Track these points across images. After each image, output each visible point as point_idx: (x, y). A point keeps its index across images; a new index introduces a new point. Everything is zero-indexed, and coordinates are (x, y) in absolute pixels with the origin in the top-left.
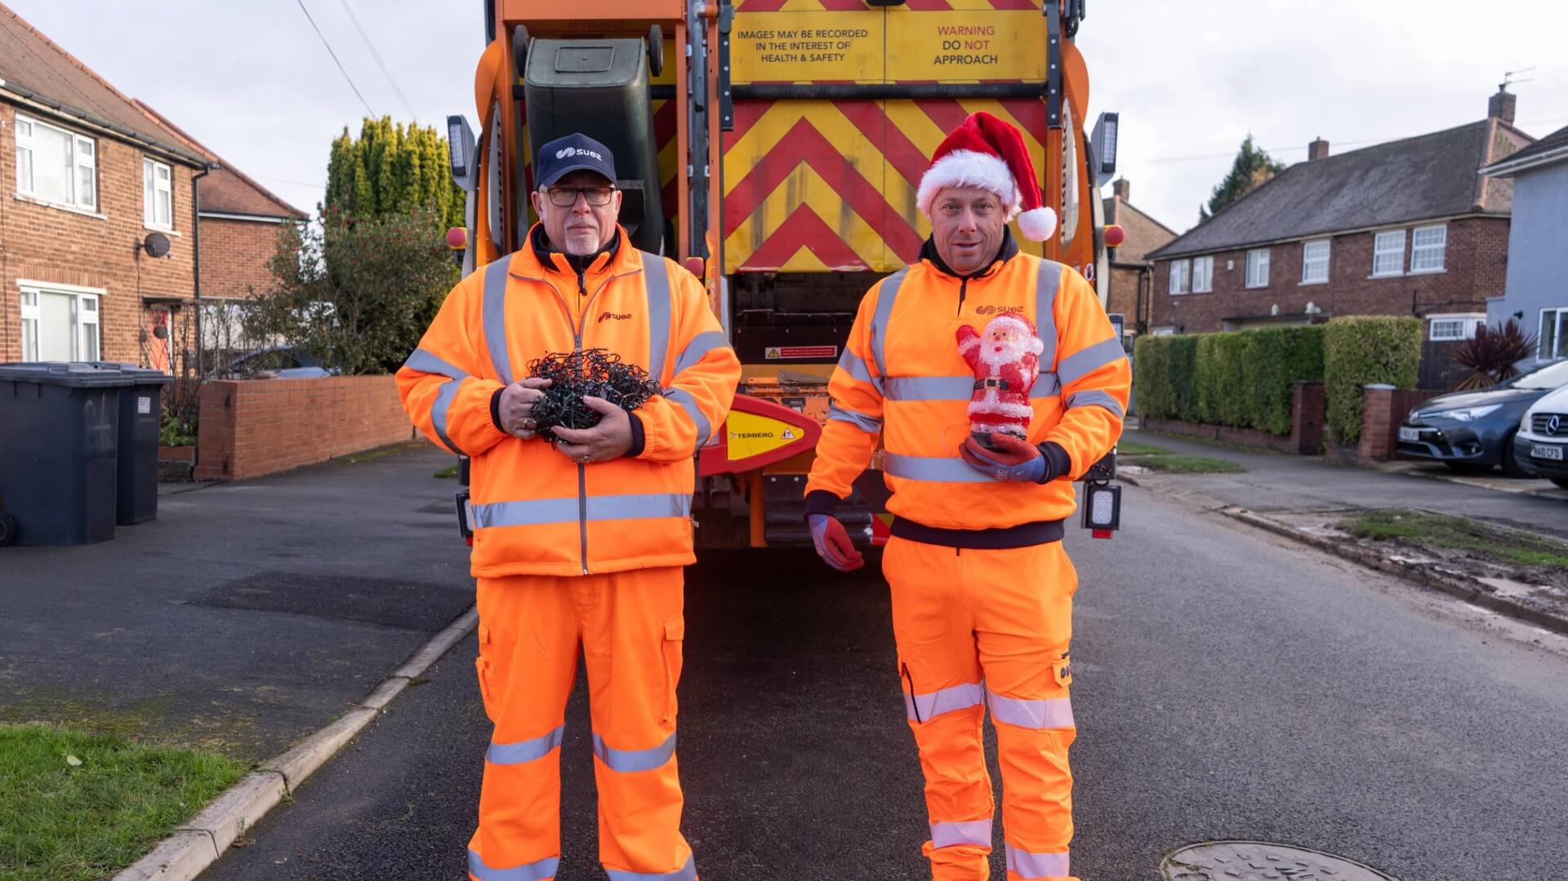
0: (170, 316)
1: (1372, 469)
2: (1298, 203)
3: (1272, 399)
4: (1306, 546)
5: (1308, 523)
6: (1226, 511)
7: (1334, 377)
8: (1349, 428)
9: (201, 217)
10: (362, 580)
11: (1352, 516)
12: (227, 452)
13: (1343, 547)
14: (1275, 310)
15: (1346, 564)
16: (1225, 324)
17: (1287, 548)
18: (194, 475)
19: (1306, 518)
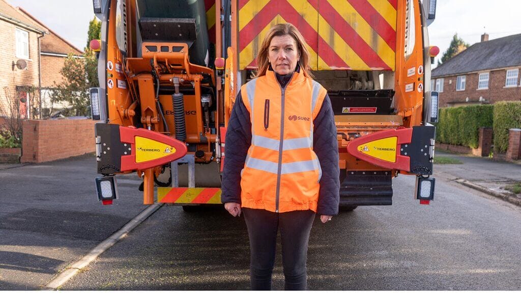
0: (28, 94)
1: (512, 163)
2: (477, 58)
3: (471, 134)
4: (494, 197)
5: (493, 186)
6: (457, 181)
7: (497, 126)
8: (503, 147)
9: (42, 55)
10: (75, 213)
11: (510, 184)
12: (35, 151)
13: (511, 198)
14: (467, 100)
15: (513, 206)
16: (448, 105)
17: (486, 198)
18: (21, 160)
19: (492, 184)
